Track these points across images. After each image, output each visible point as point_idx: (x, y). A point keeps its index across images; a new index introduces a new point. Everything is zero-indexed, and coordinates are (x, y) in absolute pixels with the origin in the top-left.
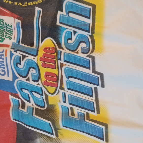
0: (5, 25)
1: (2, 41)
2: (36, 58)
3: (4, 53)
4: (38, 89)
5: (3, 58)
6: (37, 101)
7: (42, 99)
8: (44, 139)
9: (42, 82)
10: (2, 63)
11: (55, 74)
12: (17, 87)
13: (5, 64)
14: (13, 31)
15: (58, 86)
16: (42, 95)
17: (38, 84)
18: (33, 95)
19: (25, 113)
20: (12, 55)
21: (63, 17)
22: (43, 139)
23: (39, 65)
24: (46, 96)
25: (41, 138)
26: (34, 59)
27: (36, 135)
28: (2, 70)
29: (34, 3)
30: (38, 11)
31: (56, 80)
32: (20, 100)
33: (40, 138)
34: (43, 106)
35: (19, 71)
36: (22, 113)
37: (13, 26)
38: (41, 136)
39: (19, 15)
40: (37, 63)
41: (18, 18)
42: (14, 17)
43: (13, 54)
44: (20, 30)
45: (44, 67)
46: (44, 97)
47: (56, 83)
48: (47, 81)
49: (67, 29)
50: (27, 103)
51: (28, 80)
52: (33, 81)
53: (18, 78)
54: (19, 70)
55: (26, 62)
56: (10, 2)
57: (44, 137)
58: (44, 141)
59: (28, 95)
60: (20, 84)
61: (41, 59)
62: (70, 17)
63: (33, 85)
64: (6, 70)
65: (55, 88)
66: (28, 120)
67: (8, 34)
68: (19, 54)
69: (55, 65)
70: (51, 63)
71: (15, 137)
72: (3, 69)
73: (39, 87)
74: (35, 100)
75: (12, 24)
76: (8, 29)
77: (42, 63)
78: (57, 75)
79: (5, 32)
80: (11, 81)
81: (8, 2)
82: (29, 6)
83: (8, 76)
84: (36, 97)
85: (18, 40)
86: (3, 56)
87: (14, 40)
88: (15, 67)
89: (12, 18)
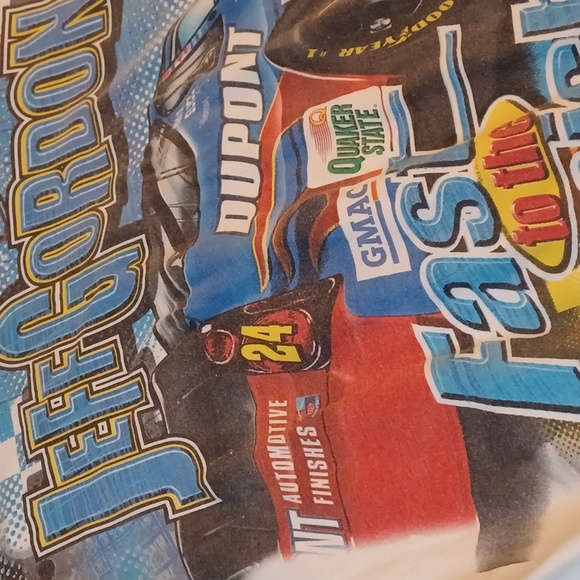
0: (357, 119)
1: (359, 167)
2: (470, 166)
3: (369, 193)
4: (503, 268)
5: (369, 208)
6: (510, 316)
7: (526, 300)
8: (569, 438)
9: (509, 239)
10: (369, 225)
11: (551, 196)
12: (431, 285)
13: (377, 224)
14: (385, 126)
15: (570, 230)
16: (523, 286)
17: (501, 250)
18: (490, 301)
19: (477, 360)
20: (392, 188)
21: (531, 15)
22: (565, 439)
23: (485, 184)
24: (539, 284)
25: (560, 436)
26: (466, 171)
27: (537, 431)
28: (372, 248)
29: (430, 19)
30: (447, 36)
31: (559, 211)
32: (450, 332)
33: (553, 439)
34: (538, 325)
35: (426, 233)
36: (465, 365)
37: (381, 113)
38: (557, 429)
39: (392, 73)
40: (476, 181)
41: (389, 83)
42: (380, 85)
43: (397, 184)
44: (403, 114)
45: (507, 186)
46: (532, 293)
47: (561, 224)
48: (526, 228)
49: (554, 40)
50: (478, 336)
51: (462, 247)
52: (479, 244)
53: (429, 254)
54: (424, 229)
55: (442, 192)
56: (359, 50)
57: (571, 433)
58: (571, 446)
59: (475, 304)
60: (438, 272)
61: (490, 164)
62: (554, 4)
63: (483, 260)
64: (385, 246)
65: (562, 243)
66: (494, 379)
67: (371, 141)
68: (415, 176)
69: (543, 165)
70: (526, 162)
71: (465, 464)
72: (376, 246)
73: (505, 259)
74: (502, 317)
75: (375, 106)
76: (367, 128)
77: (496, 175)
78: (558, 195)
79: (360, 142)
80: (408, 273)
81: (354, 51)
82: (416, 35)
83: (396, 260)
84: (503, 303)
85: (405, 145)
86: (368, 202)
87: (392, 150)
88: (410, 225)
89: (374, 89)
